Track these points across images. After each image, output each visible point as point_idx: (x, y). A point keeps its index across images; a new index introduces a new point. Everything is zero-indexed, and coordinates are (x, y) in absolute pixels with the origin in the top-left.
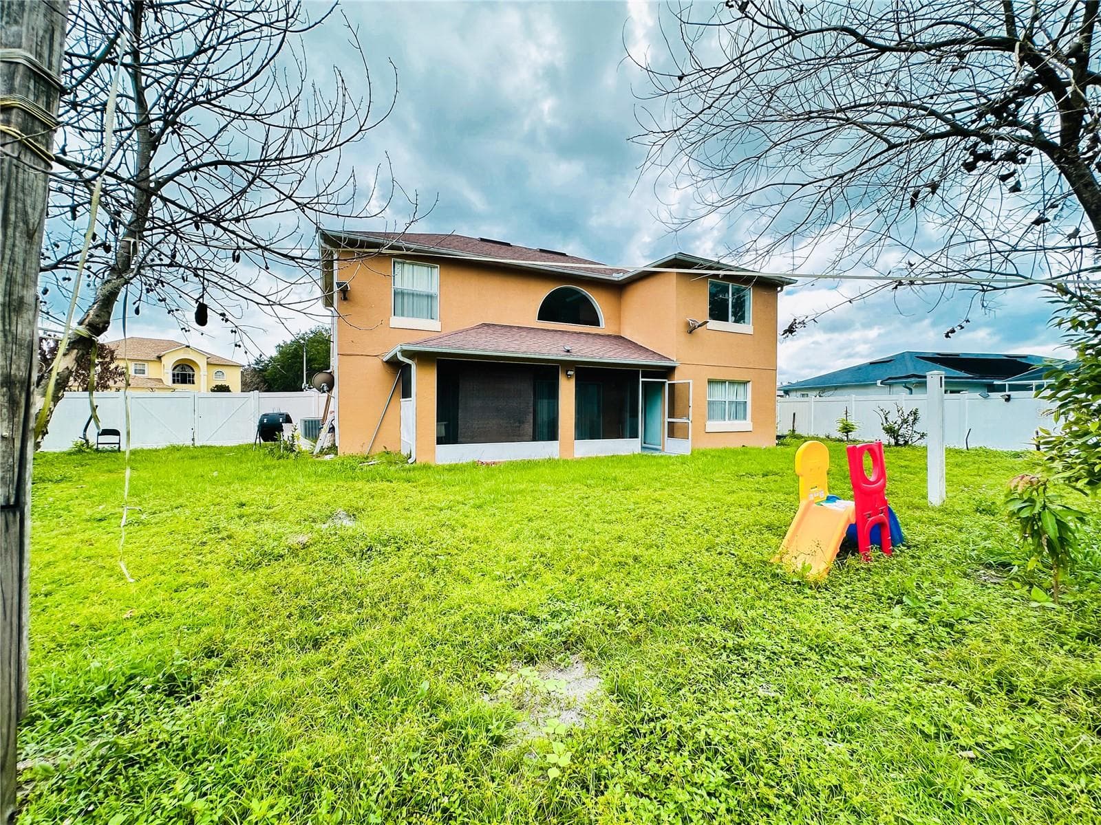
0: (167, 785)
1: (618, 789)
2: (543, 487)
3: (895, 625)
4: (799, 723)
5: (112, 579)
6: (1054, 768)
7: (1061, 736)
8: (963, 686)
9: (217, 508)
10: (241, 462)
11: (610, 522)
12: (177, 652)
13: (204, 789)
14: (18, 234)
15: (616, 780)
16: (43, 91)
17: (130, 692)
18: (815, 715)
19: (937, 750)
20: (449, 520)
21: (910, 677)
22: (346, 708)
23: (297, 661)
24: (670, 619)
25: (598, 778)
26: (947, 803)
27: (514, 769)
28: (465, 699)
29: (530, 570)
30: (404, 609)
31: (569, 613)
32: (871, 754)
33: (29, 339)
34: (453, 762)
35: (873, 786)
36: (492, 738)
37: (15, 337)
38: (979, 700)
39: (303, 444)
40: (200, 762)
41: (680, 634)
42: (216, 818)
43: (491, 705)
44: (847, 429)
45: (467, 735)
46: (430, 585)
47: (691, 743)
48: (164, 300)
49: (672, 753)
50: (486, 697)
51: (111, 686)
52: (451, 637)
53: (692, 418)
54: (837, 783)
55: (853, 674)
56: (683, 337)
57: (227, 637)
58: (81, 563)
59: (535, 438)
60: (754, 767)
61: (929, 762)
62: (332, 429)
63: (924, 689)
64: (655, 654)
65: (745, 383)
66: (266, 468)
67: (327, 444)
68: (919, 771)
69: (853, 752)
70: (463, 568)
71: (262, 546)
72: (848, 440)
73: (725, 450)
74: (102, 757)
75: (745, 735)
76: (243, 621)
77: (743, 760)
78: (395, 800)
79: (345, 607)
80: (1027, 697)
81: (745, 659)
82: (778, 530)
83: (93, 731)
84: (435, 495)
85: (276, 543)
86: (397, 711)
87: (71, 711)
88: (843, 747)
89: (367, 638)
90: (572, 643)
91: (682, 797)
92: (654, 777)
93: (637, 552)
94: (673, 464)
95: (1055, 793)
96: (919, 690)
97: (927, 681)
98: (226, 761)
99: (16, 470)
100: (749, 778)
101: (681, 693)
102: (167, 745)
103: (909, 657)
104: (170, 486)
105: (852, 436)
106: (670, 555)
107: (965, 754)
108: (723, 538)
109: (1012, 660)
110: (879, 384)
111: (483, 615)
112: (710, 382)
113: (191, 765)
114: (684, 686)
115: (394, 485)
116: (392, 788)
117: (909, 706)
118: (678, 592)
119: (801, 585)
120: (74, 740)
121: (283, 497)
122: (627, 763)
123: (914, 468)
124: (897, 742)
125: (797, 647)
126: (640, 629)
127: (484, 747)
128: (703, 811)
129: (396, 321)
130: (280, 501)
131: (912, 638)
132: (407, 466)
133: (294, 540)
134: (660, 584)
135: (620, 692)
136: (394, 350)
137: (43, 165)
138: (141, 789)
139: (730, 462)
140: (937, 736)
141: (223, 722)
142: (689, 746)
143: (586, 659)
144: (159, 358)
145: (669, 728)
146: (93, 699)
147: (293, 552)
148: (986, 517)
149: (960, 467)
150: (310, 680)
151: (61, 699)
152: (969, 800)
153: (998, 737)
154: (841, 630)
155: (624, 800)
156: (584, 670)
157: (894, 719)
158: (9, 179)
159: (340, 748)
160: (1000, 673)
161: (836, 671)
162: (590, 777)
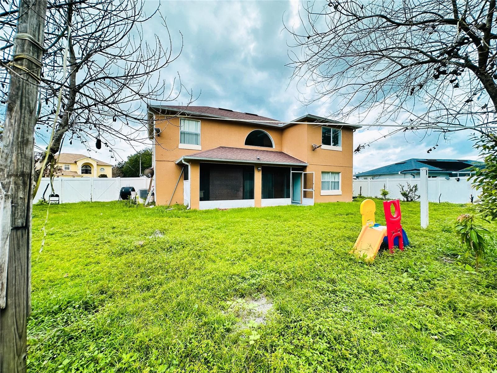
0: (86, 348)
1: (280, 351)
2: (247, 220)
3: (404, 281)
4: (360, 323)
5: (58, 260)
6: (473, 343)
7: (477, 329)
8: (433, 308)
9: (103, 229)
10: (113, 209)
11: (277, 236)
12: (88, 292)
13: (102, 349)
14: (26, 112)
15: (280, 347)
16: (36, 51)
17: (69, 308)
18: (367, 320)
19: (421, 335)
20: (206, 234)
21: (410, 304)
22: (162, 316)
23: (141, 296)
24: (304, 278)
25: (272, 346)
26: (425, 358)
27: (235, 342)
28: (214, 312)
29: (242, 257)
30: (186, 273)
31: (259, 275)
32: (392, 337)
33: (30, 156)
34: (209, 339)
35: (392, 350)
36: (225, 329)
37: (25, 156)
38: (441, 314)
39: (140, 201)
40: (100, 338)
41: (308, 285)
42: (108, 361)
43: (225, 315)
44: (385, 194)
45: (215, 327)
46: (197, 264)
47: (312, 332)
48: (80, 137)
49: (304, 336)
50: (223, 312)
51: (60, 306)
52: (207, 286)
53: (314, 189)
54: (376, 349)
55: (385, 302)
56: (310, 153)
57: (109, 285)
58: (45, 253)
59: (244, 198)
60: (340, 342)
61: (417, 340)
62: (153, 194)
63: (416, 309)
64: (297, 294)
65: (338, 173)
66: (124, 211)
67: (151, 201)
68: (413, 344)
69: (384, 336)
70: (212, 255)
71: (123, 246)
72: (386, 199)
73: (329, 204)
74: (58, 336)
75: (336, 328)
76: (116, 278)
77: (335, 339)
78: (184, 355)
79: (161, 272)
80: (462, 313)
81: (337, 296)
82: (353, 239)
83: (53, 325)
84: (199, 224)
85: (129, 245)
86: (184, 317)
87: (43, 317)
88: (379, 334)
89: (171, 286)
90: (260, 289)
91: (308, 354)
92: (297, 346)
93: (289, 249)
94: (306, 210)
95: (473, 354)
96: (414, 309)
97: (418, 306)
98: (111, 338)
99: (26, 212)
100: (338, 346)
101: (308, 310)
102: (85, 331)
103: (410, 295)
104: (82, 219)
105: (387, 197)
106: (304, 250)
107: (433, 337)
108: (328, 243)
109: (456, 296)
110: (399, 173)
111: (221, 276)
112: (323, 172)
113: (96, 340)
114: (310, 307)
115: (181, 219)
116: (183, 350)
117: (409, 316)
118: (308, 266)
119: (362, 263)
120: (45, 329)
121: (131, 224)
122: (284, 340)
123: (415, 211)
124: (404, 332)
125: (360, 291)
126: (291, 282)
127: (222, 333)
128: (318, 360)
129: (181, 146)
130: (131, 226)
131: (412, 287)
132: (187, 211)
133: (137, 243)
134: (299, 263)
135: (281, 309)
136: (181, 159)
137: (36, 82)
138: (75, 349)
139: (332, 209)
140: (421, 330)
141: (109, 321)
142: (312, 333)
143: (267, 296)
144: (76, 162)
145: (303, 325)
146: (53, 311)
147: (137, 248)
148: (447, 234)
149: (436, 211)
150: (146, 304)
151: (39, 311)
152: (435, 357)
153: (448, 329)
154: (380, 283)
155: (283, 356)
156: (266, 300)
157: (402, 322)
158: (23, 89)
159: (160, 333)
160: (450, 302)
161: (377, 301)
162: (268, 345)
